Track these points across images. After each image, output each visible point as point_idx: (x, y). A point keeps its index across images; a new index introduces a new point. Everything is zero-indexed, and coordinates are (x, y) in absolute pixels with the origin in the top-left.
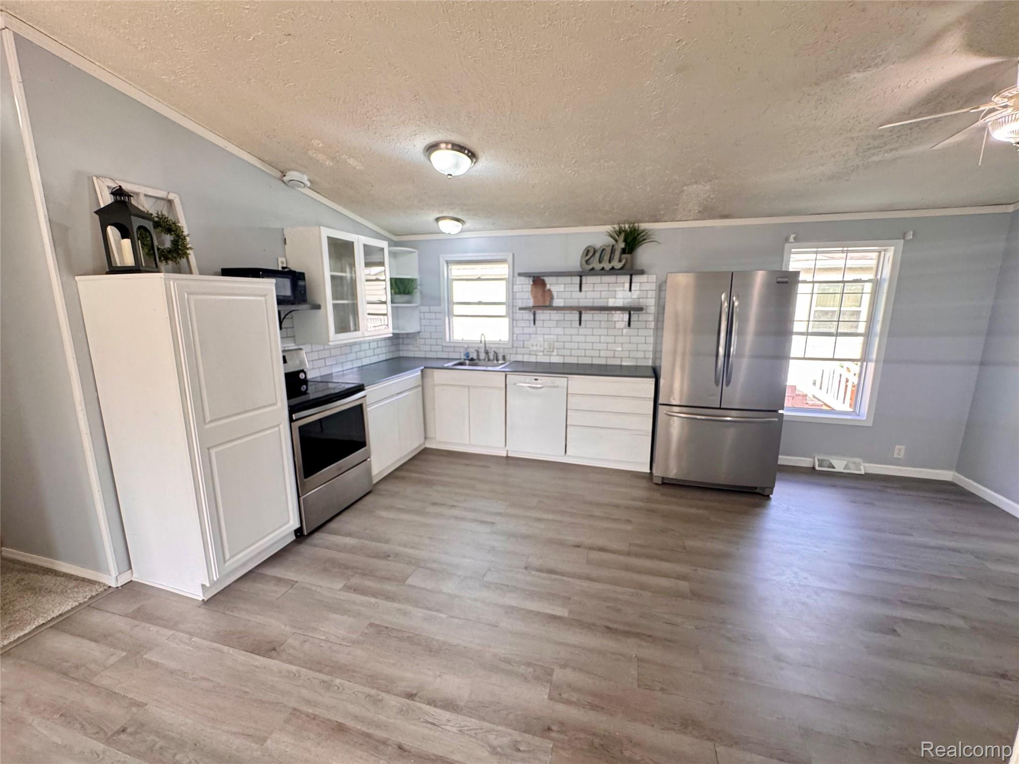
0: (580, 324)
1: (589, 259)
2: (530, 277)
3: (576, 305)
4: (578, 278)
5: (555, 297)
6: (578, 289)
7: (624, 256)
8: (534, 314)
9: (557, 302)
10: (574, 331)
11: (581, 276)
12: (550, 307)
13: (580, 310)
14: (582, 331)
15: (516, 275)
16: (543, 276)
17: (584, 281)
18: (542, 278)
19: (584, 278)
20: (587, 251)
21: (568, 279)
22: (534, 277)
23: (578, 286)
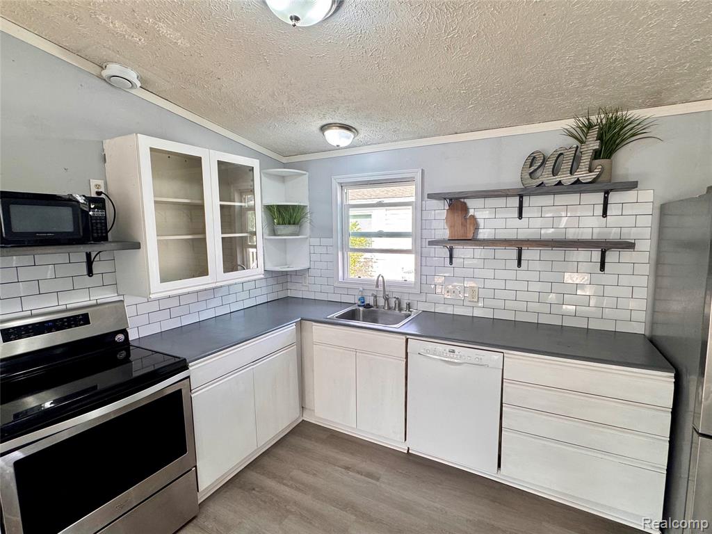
0: (519, 264)
1: (536, 170)
2: (445, 199)
3: (514, 237)
4: (517, 199)
5: (482, 225)
6: (516, 215)
7: (597, 162)
8: (451, 250)
9: (483, 234)
10: (511, 275)
11: (521, 197)
12: (474, 241)
13: (520, 245)
14: (522, 274)
15: (426, 196)
16: (464, 198)
17: (525, 203)
18: (462, 200)
19: (526, 199)
20: (532, 159)
21: (500, 202)
22: (451, 200)
23: (516, 210)
